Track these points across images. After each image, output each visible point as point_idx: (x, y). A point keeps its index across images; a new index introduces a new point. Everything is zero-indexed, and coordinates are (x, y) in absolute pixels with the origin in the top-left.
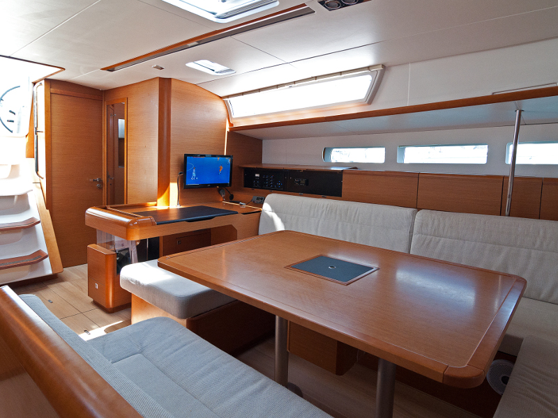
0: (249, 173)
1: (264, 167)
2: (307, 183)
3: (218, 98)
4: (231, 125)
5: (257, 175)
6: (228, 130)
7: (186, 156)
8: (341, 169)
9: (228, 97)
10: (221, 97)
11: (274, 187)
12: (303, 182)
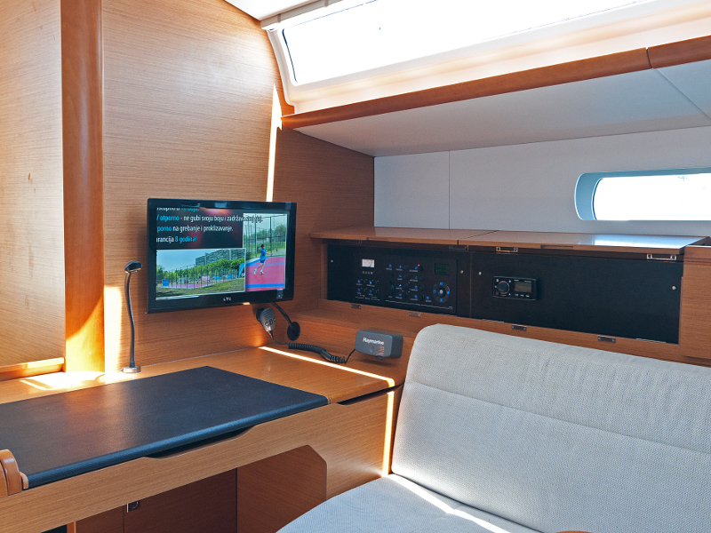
0: (342, 257)
1: (379, 236)
2: (538, 290)
3: (250, 24)
4: (287, 108)
5: (368, 263)
6: (277, 122)
7: (154, 205)
8: (679, 246)
9: (279, 16)
10: (256, 22)
11: (422, 300)
12: (525, 287)
